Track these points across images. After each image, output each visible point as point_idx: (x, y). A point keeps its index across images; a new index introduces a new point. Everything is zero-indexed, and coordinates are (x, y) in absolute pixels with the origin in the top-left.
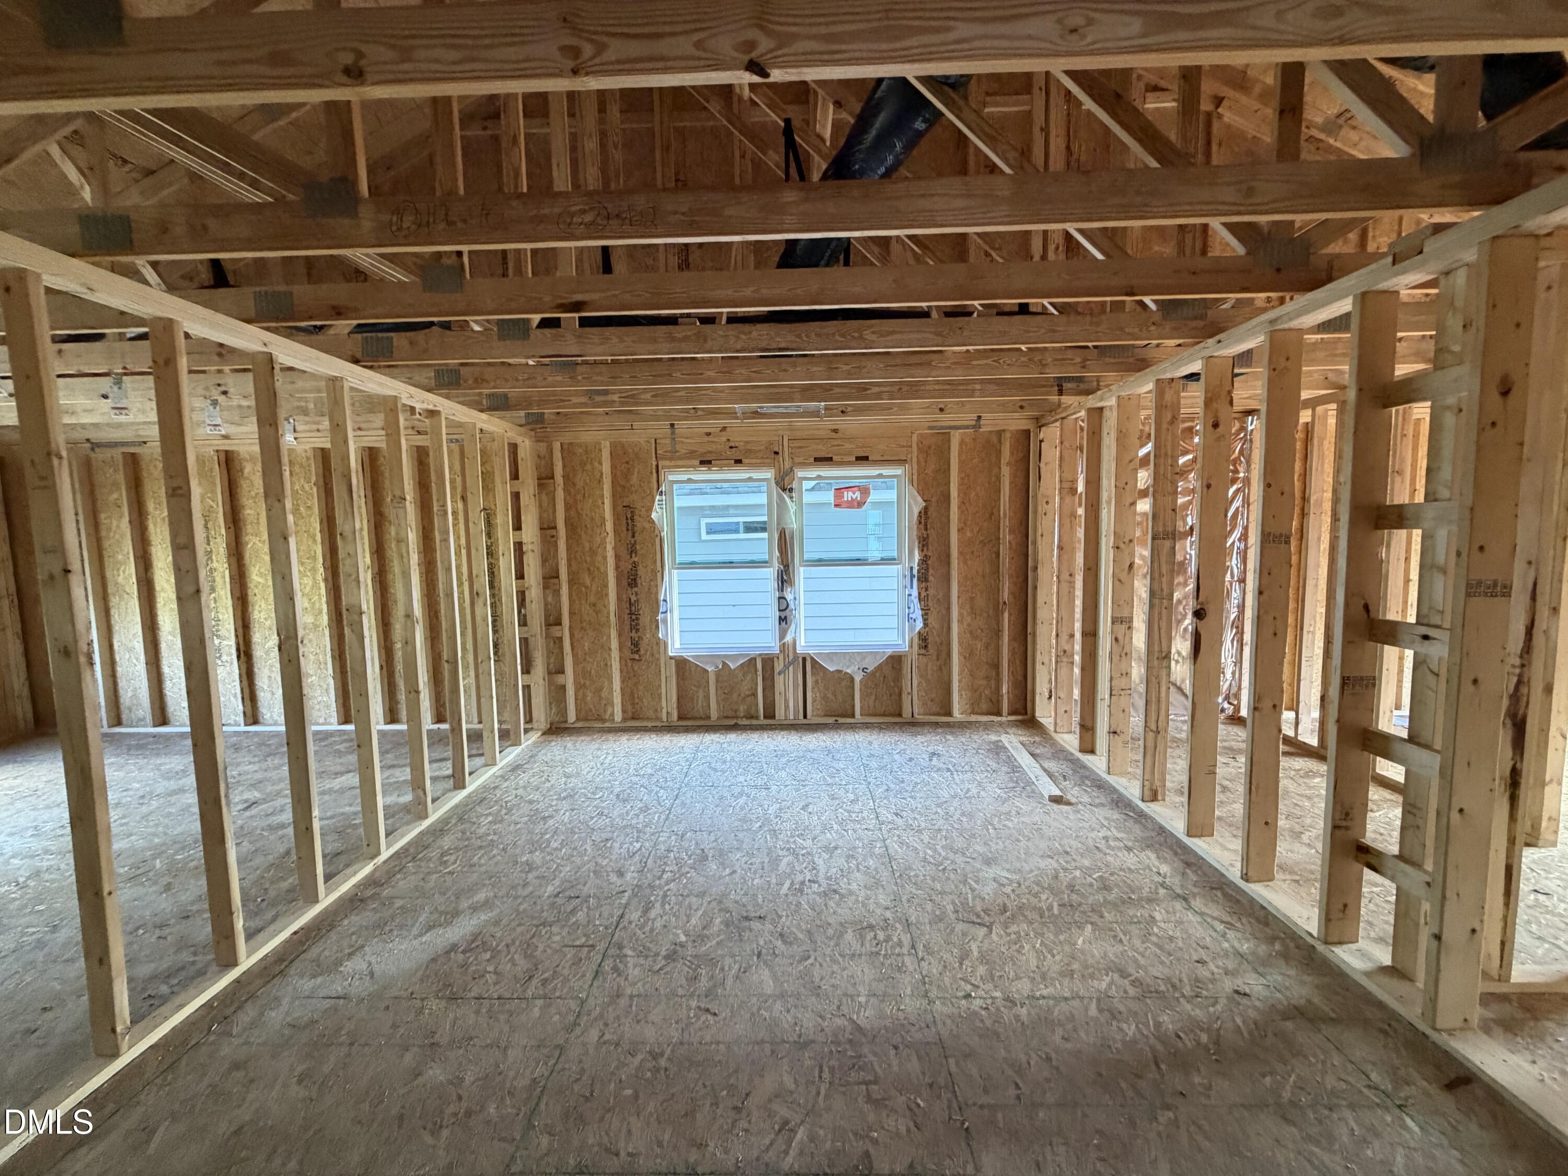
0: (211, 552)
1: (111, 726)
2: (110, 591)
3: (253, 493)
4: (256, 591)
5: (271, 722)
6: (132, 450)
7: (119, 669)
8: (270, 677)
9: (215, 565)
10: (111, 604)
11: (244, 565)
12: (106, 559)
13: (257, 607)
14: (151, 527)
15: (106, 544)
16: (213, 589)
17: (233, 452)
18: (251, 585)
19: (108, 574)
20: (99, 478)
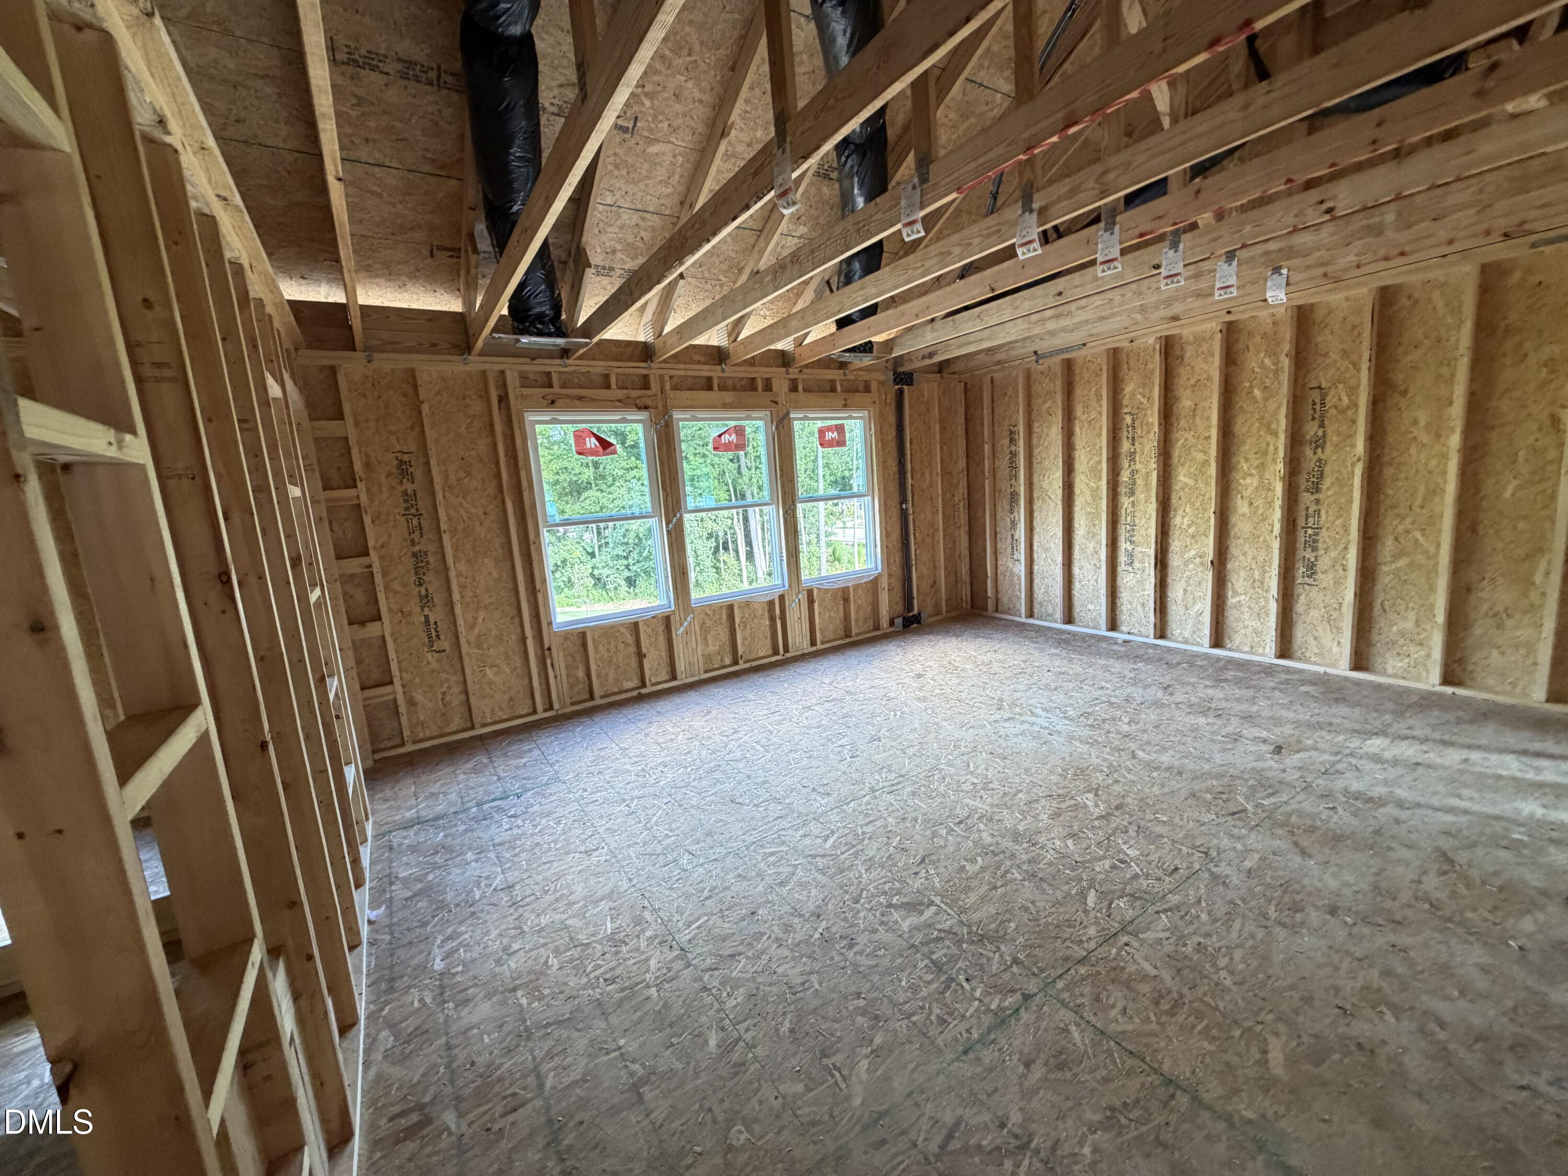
0: (1135, 452)
1: (1027, 617)
2: (1035, 495)
3: (1192, 382)
4: (1182, 493)
5: (1180, 639)
6: (1066, 356)
7: (1036, 567)
8: (1185, 590)
9: (1138, 466)
10: (1035, 507)
11: (1170, 466)
12: (1035, 465)
13: (1180, 512)
14: (1077, 430)
15: (1036, 451)
16: (1132, 493)
17: (1173, 336)
18: (1177, 487)
19: (1035, 480)
20: (1037, 388)
